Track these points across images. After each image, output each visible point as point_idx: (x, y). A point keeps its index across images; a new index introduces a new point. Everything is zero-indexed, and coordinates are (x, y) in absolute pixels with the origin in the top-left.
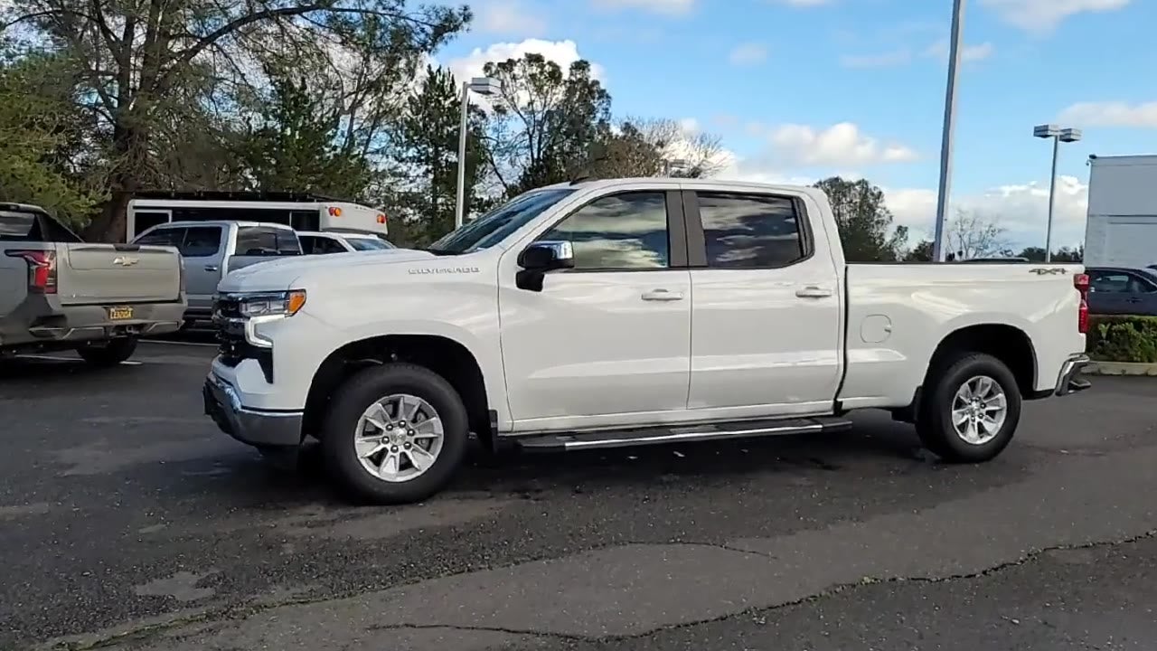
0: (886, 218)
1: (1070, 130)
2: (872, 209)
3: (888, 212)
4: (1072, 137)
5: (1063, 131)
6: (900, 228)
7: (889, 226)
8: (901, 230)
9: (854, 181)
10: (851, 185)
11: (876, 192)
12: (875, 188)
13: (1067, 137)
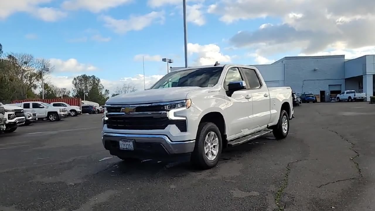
0: (102, 87)
1: (171, 60)
2: (97, 84)
3: (102, 86)
4: (172, 62)
5: (169, 60)
6: (106, 90)
7: (103, 90)
8: (107, 91)
9: (91, 76)
10: (90, 77)
11: (97, 79)
12: (97, 78)
13: (170, 62)
